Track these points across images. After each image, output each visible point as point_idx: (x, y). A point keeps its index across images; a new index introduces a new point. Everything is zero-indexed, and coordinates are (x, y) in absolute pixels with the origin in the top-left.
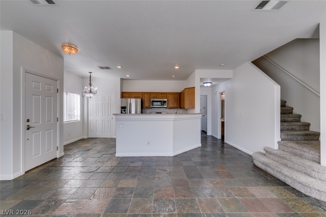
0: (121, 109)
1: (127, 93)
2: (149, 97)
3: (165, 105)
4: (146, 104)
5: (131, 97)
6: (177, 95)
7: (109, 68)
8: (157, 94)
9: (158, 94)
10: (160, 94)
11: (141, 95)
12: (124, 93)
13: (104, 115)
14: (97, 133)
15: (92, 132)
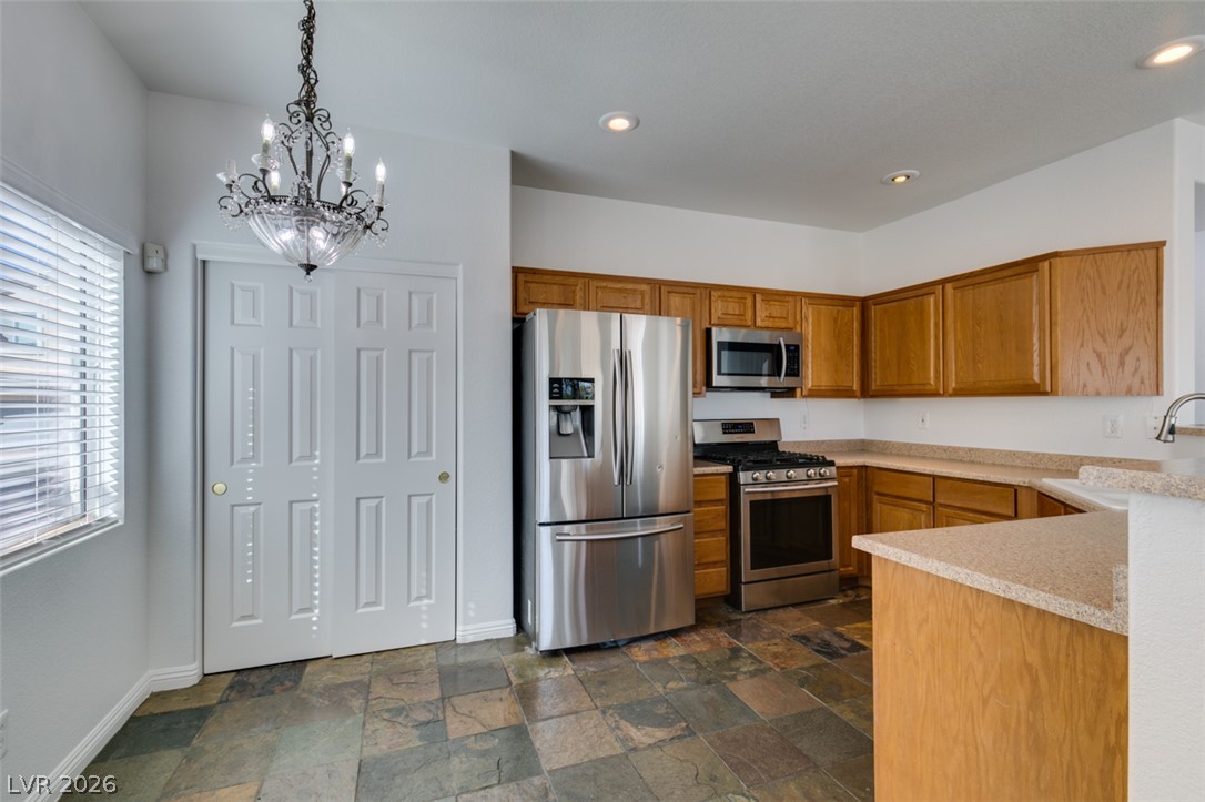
0: (547, 402)
1: (546, 278)
6: (847, 315)
8: (743, 301)
9: (749, 301)
10: (760, 298)
12: (529, 278)
13: (368, 455)
14: (294, 617)
15: (244, 618)
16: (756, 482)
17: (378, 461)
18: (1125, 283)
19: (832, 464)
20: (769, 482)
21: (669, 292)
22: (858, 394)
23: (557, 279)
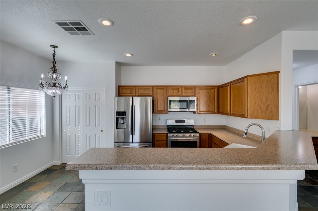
0: (115, 117)
1: (126, 88)
2: (165, 94)
3: (192, 107)
4: (160, 106)
5: (135, 95)
6: (213, 91)
7: (84, 29)
8: (178, 89)
9: (180, 89)
10: (183, 88)
11: (151, 91)
12: (123, 88)
13: (88, 126)
14: (76, 155)
15: (68, 154)
16: (173, 136)
17: (90, 127)
18: (268, 85)
19: (198, 133)
20: (177, 137)
21: (157, 88)
22: (216, 113)
23: (129, 88)
